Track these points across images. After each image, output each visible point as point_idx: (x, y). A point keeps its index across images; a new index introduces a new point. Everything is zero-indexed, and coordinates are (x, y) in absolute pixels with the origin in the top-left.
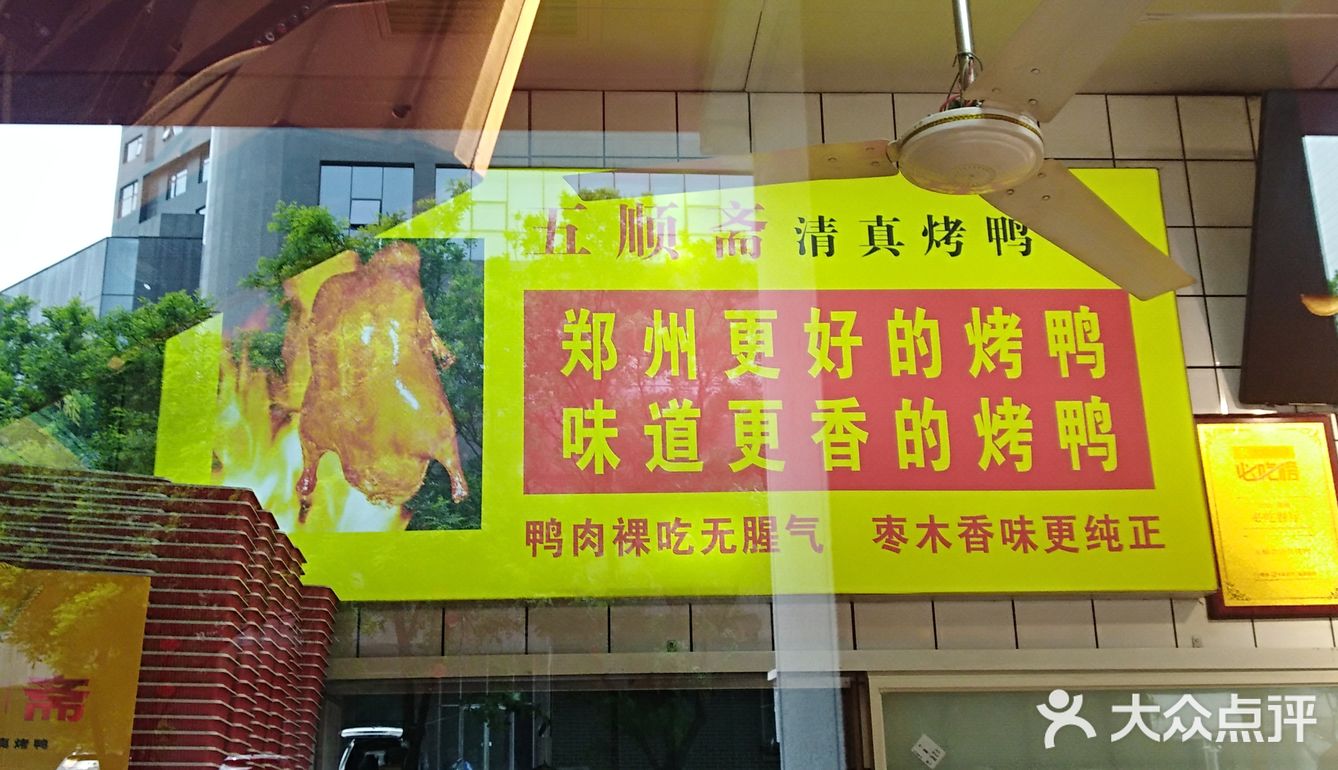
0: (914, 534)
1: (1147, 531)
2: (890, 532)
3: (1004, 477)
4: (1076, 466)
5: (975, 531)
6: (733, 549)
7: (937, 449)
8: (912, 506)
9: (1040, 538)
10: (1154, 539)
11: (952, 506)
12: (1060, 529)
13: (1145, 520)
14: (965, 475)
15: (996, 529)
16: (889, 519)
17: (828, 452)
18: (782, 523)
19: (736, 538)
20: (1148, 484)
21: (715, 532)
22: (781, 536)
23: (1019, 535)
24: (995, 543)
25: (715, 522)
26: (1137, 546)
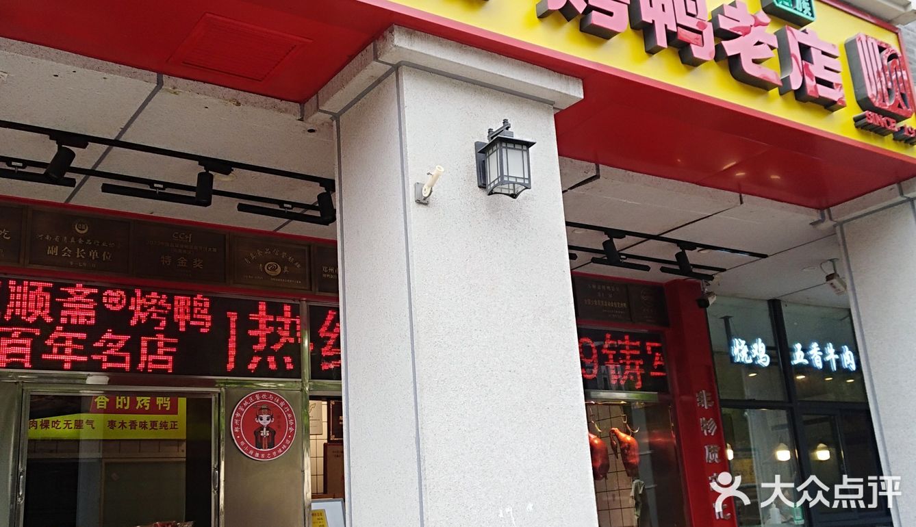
0: (118, 425)
1: (175, 425)
2: (112, 424)
3: (142, 411)
4: (160, 408)
5: (133, 424)
6: (71, 428)
7: (126, 403)
8: (118, 418)
9: (149, 426)
10: (176, 427)
11: (128, 418)
12: (154, 424)
13: (174, 422)
14: (132, 411)
15: (138, 424)
16: (112, 421)
17: (98, 404)
18: (85, 421)
19: (72, 426)
20: (176, 414)
21: (67, 424)
22: (85, 424)
23: (143, 425)
24: (137, 427)
25: (68, 421)
26: (172, 428)
